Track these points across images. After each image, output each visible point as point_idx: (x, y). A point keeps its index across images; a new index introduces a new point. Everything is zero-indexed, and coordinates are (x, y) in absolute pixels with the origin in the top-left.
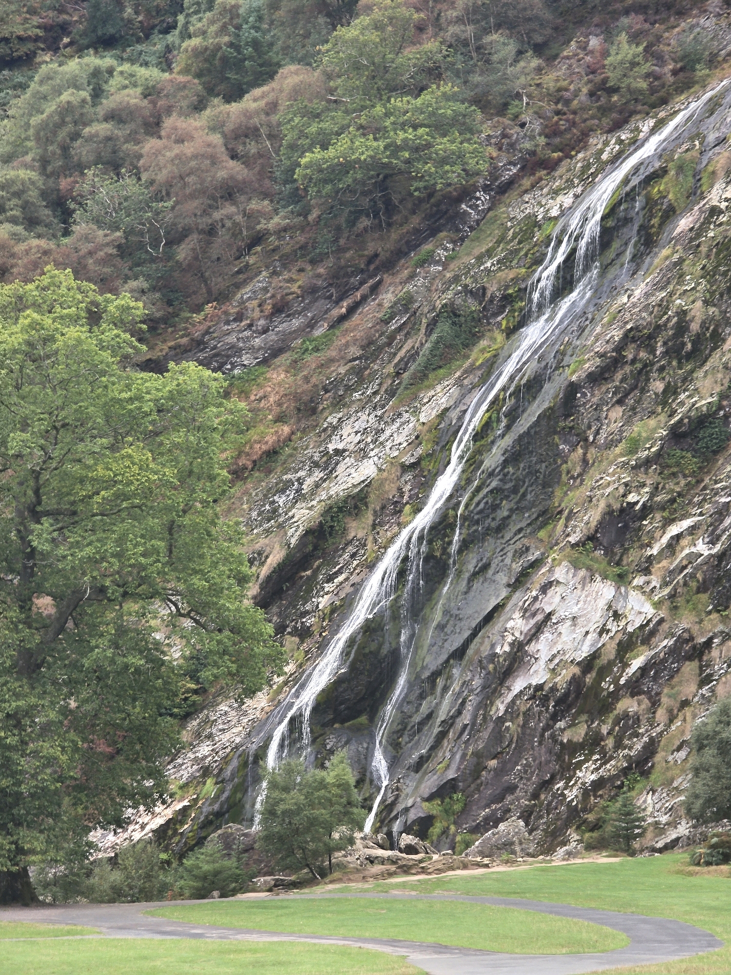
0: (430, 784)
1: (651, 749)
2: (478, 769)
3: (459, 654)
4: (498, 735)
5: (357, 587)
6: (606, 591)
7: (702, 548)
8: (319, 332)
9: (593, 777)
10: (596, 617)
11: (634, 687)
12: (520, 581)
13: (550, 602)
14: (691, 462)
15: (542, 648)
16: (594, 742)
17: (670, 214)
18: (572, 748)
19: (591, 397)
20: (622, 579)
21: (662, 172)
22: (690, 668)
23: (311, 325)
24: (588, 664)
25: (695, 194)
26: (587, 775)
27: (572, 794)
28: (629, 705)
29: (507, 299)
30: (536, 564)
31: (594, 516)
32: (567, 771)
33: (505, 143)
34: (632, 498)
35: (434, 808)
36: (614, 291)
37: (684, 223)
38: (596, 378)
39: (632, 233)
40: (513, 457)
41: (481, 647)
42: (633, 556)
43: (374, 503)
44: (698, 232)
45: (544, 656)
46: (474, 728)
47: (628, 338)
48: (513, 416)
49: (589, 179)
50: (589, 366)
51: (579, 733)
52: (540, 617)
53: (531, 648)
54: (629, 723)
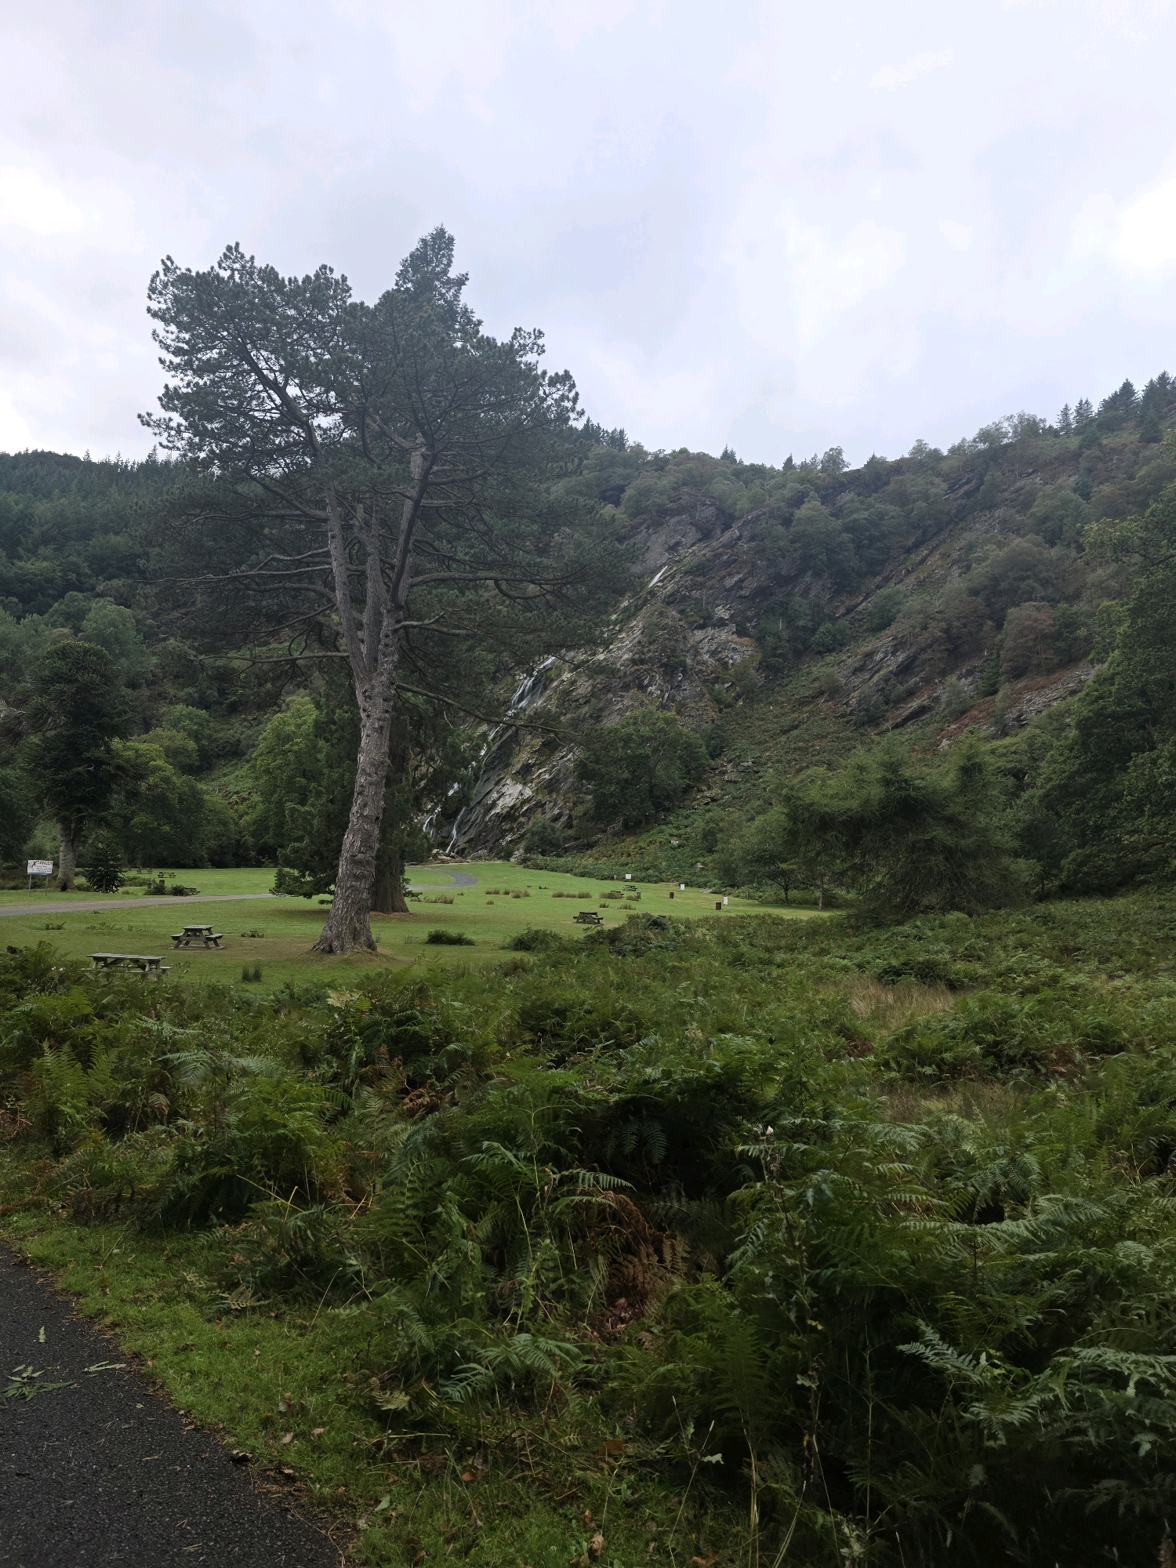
4: (486, 826)
6: (520, 787)
7: (547, 777)
10: (516, 794)
11: (524, 815)
12: (497, 783)
13: (504, 790)
14: (547, 752)
17: (552, 681)
18: (506, 831)
20: (525, 784)
24: (512, 807)
26: (509, 838)
27: (504, 843)
28: (522, 819)
30: (502, 779)
32: (503, 837)
34: (530, 761)
35: (466, 845)
41: (484, 801)
45: (501, 805)
46: (480, 824)
52: (501, 794)
53: (498, 802)
54: (522, 825)
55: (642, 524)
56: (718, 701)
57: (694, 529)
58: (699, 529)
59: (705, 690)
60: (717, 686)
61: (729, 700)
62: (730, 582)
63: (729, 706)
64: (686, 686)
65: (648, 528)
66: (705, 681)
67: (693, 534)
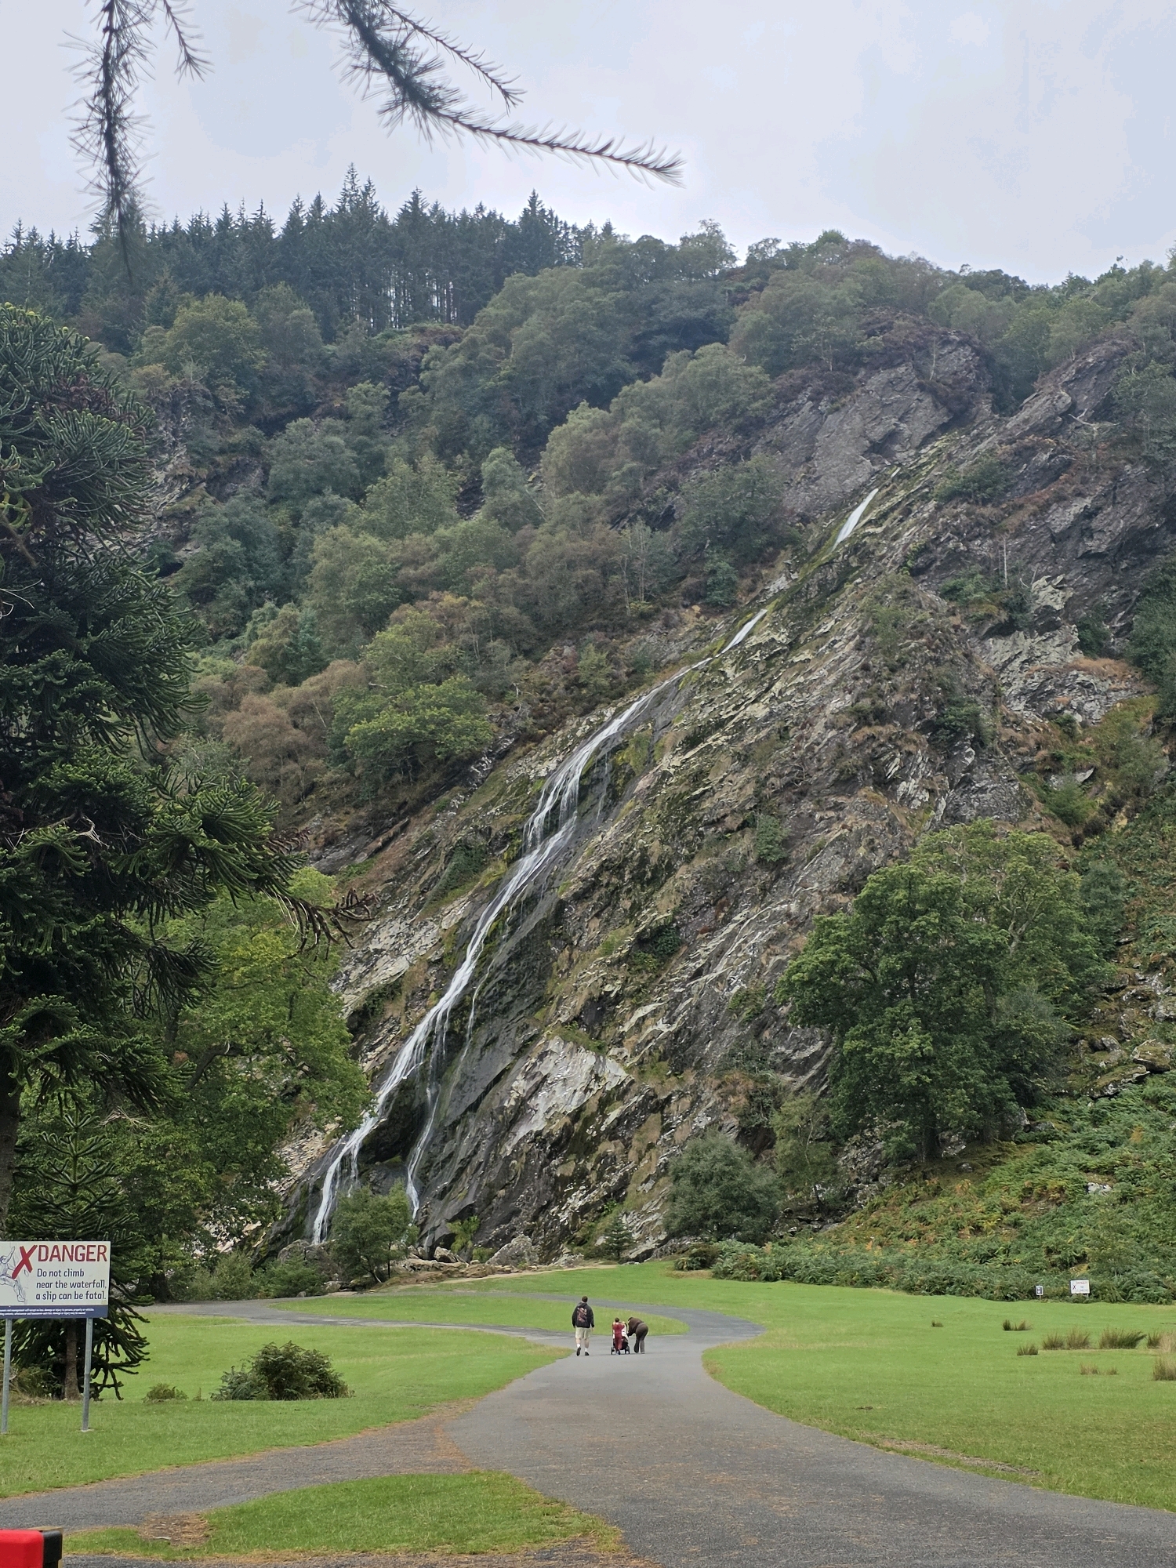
0: (452, 1209)
1: (624, 1182)
2: (489, 1199)
3: (474, 1107)
4: (506, 1171)
5: (394, 1055)
6: (588, 1059)
7: (662, 1027)
8: (360, 860)
9: (580, 1203)
10: (582, 1079)
11: (612, 1134)
12: (522, 1051)
13: (546, 1067)
14: (652, 961)
15: (541, 1102)
16: (580, 1176)
17: (631, 776)
18: (564, 1181)
19: (574, 912)
20: (600, 1050)
21: (625, 746)
22: (654, 1119)
23: (354, 855)
24: (576, 1116)
25: (650, 762)
26: (576, 1202)
27: (564, 1217)
28: (608, 1147)
29: (508, 837)
30: (534, 1038)
31: (578, 1002)
32: (560, 1198)
33: (504, 722)
34: (608, 988)
35: (455, 1228)
36: (591, 833)
37: (642, 784)
38: (580, 897)
39: (602, 790)
40: (515, 957)
41: (491, 1102)
42: (609, 1033)
43: (407, 991)
44: (655, 789)
45: (542, 1109)
46: (486, 1165)
47: (603, 867)
48: (515, 924)
49: (568, 749)
50: (575, 887)
51: (569, 1169)
52: (538, 1079)
53: (532, 1103)
54: (608, 1161)
55: (797, 390)
56: (1069, 818)
57: (928, 400)
58: (940, 400)
59: (1031, 793)
60: (1055, 781)
61: (1093, 814)
62: (1062, 517)
63: (1095, 829)
64: (983, 779)
65: (816, 398)
66: (1025, 768)
67: (925, 415)
